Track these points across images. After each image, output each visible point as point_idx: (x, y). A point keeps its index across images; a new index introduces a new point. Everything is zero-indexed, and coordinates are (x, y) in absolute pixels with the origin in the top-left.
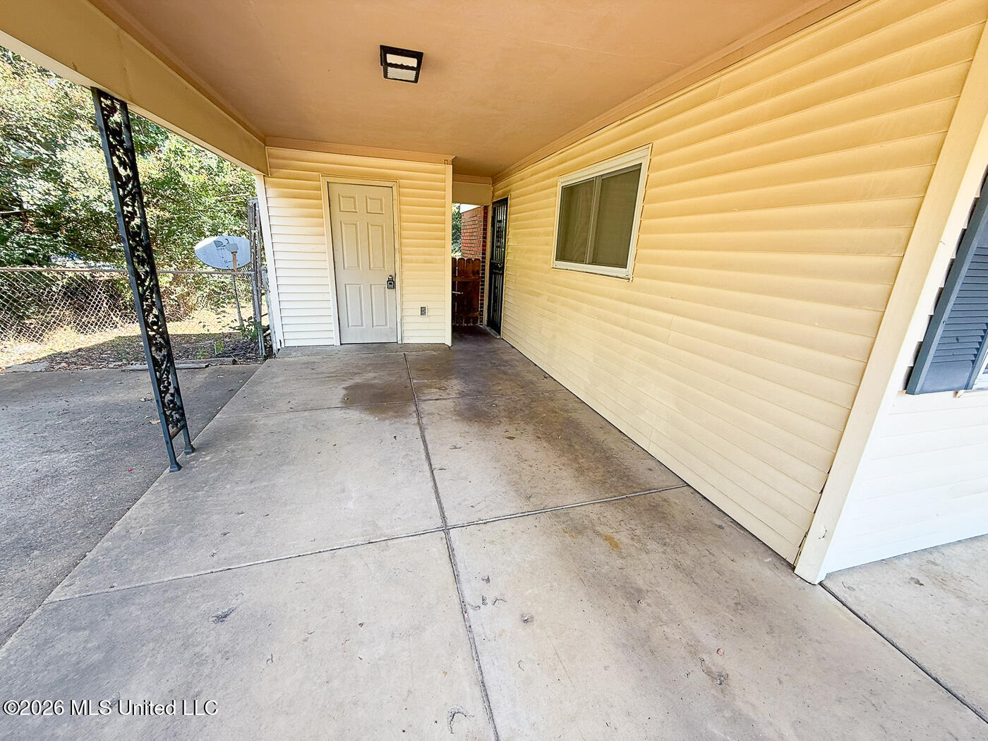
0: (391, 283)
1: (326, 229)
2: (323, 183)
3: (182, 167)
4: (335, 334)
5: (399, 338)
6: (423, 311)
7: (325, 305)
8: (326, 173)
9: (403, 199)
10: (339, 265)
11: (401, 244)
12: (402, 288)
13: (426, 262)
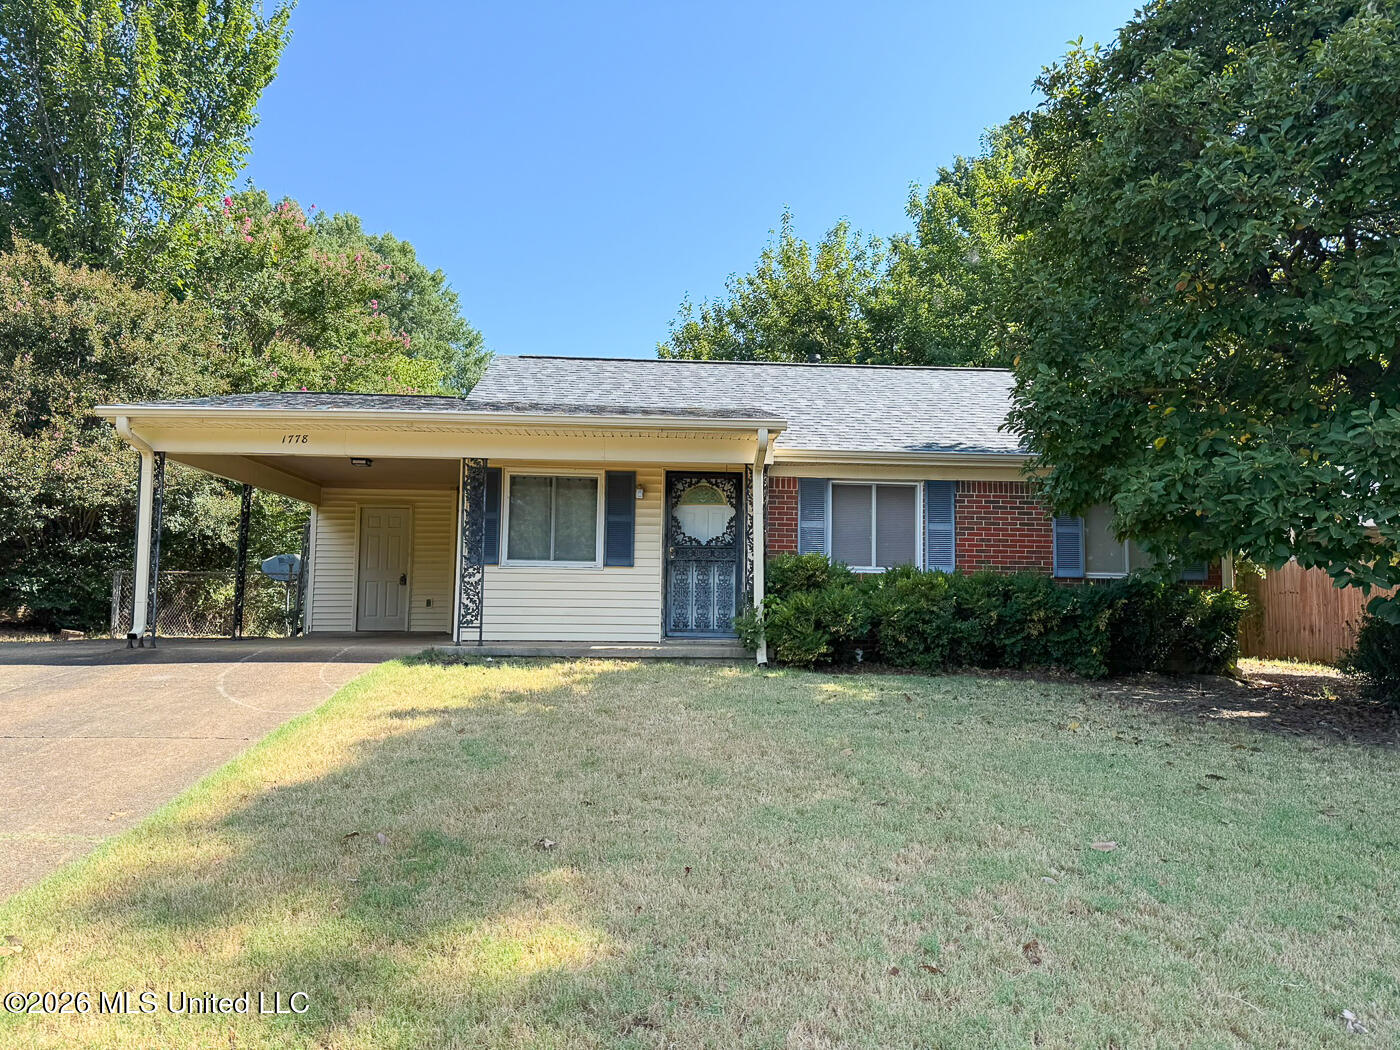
0: (403, 580)
1: (356, 541)
2: (357, 509)
3: (265, 502)
4: (352, 622)
5: (406, 626)
6: (429, 603)
7: (348, 597)
8: (360, 502)
9: (417, 516)
10: (363, 567)
11: (413, 549)
12: (411, 584)
13: (433, 562)
